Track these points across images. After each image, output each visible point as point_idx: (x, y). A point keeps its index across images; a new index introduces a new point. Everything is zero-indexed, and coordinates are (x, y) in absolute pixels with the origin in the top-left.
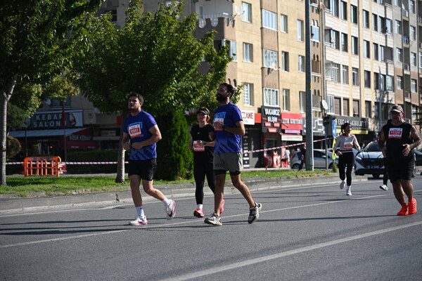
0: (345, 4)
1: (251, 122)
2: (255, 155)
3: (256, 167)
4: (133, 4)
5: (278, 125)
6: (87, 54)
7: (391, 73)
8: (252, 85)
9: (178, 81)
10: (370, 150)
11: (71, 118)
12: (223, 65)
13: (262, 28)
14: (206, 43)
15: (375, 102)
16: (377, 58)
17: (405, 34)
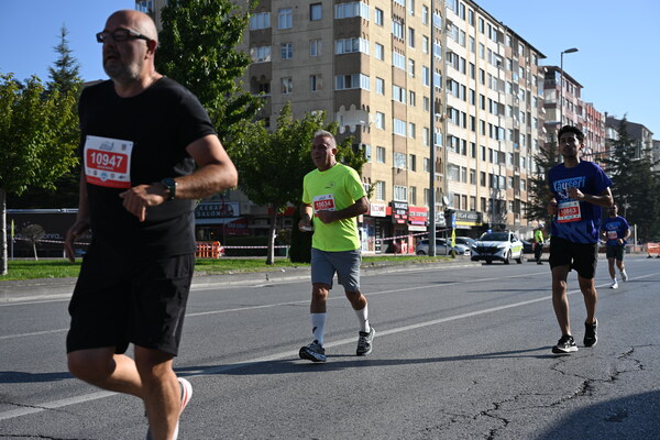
0: (465, 114)
1: (383, 214)
2: (385, 242)
3: (387, 252)
4: (283, 113)
5: (406, 217)
6: (244, 155)
7: (503, 174)
8: (384, 183)
10: (486, 239)
11: (230, 209)
12: (360, 165)
13: (393, 134)
14: (345, 147)
15: (490, 200)
16: (491, 161)
17: (516, 141)
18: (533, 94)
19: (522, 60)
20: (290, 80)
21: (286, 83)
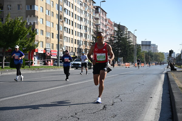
0: (70, 20)
1: (42, 52)
2: (43, 61)
3: (44, 65)
4: (7, 17)
5: (50, 53)
7: (82, 40)
9: (21, 40)
10: (75, 61)
12: (34, 36)
13: (46, 26)
14: (29, 29)
16: (78, 36)
17: (86, 29)
18: (92, 15)
19: (88, 3)
20: (10, 6)
21: (9, 7)
